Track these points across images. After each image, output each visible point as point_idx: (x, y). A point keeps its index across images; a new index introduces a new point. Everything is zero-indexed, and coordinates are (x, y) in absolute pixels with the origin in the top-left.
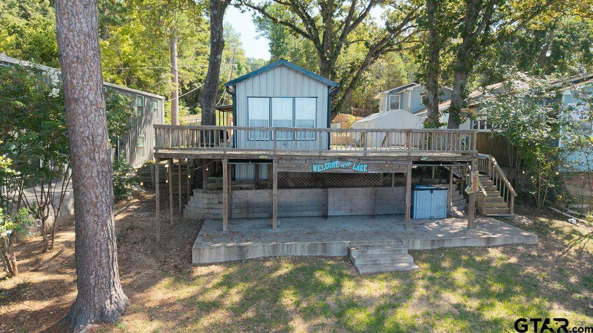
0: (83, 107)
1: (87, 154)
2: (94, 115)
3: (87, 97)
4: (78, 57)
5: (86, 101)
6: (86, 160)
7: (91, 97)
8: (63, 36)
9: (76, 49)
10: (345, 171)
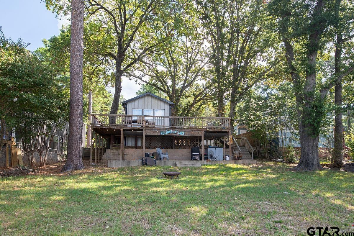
0: (77, 89)
1: (76, 105)
2: (79, 92)
3: (78, 86)
4: (77, 73)
5: (78, 87)
6: (76, 107)
7: (80, 86)
8: (73, 66)
9: (76, 70)
10: (175, 135)
